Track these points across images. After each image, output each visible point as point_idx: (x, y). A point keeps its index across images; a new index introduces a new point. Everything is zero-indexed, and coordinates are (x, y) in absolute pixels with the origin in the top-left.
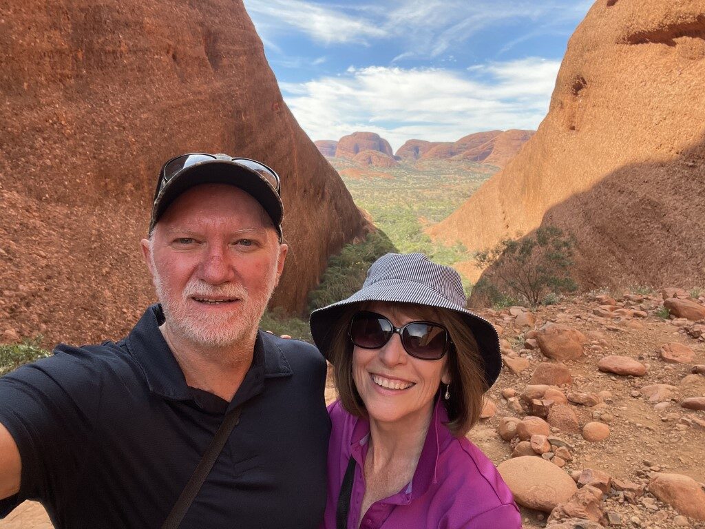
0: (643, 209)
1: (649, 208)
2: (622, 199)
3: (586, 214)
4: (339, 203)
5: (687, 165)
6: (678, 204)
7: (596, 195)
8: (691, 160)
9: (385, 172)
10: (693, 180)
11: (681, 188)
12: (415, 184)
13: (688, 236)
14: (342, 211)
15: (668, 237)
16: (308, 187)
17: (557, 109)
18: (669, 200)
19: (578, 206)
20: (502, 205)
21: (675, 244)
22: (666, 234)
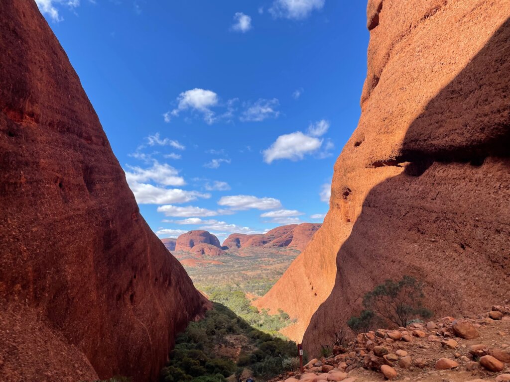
0: (411, 272)
1: (415, 271)
2: (396, 266)
3: (374, 279)
4: (183, 287)
5: (431, 241)
6: (433, 267)
7: (377, 265)
8: (433, 237)
9: (216, 259)
10: (438, 250)
11: (431, 256)
12: (239, 267)
13: (447, 289)
14: (185, 294)
15: (434, 291)
16: (158, 276)
17: (336, 208)
18: (426, 265)
19: (366, 274)
20: (309, 278)
21: (439, 296)
22: (432, 289)
